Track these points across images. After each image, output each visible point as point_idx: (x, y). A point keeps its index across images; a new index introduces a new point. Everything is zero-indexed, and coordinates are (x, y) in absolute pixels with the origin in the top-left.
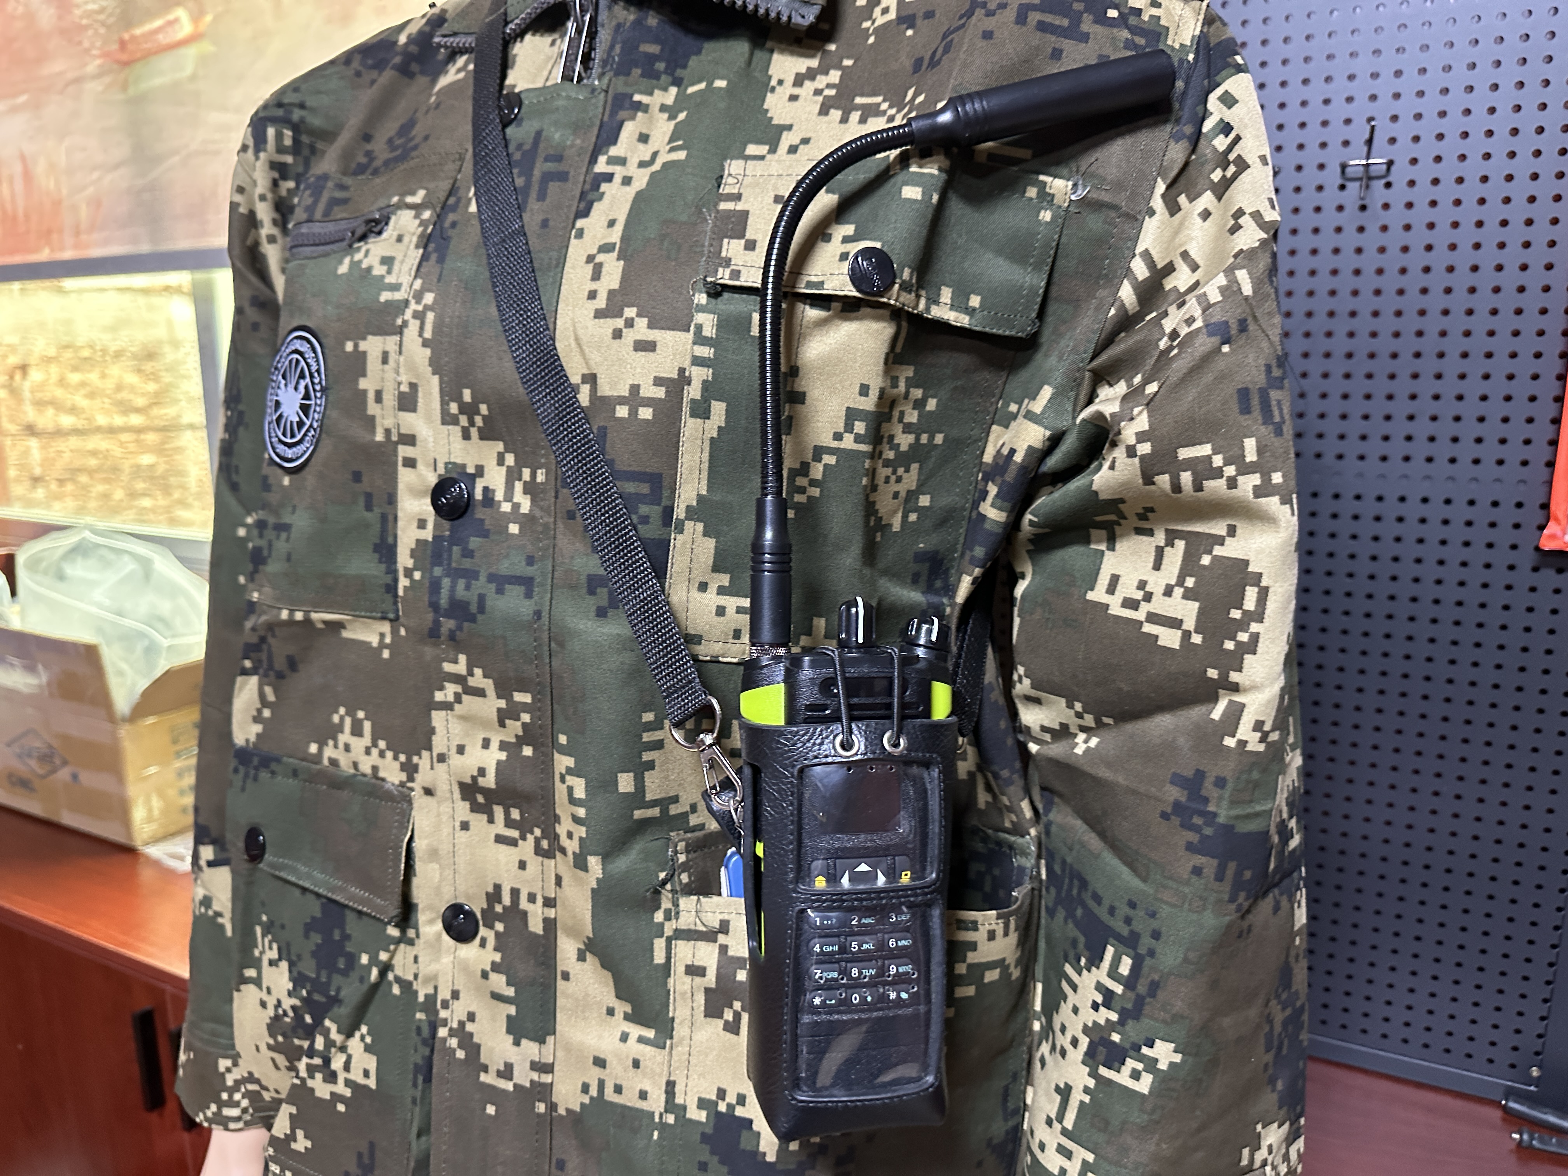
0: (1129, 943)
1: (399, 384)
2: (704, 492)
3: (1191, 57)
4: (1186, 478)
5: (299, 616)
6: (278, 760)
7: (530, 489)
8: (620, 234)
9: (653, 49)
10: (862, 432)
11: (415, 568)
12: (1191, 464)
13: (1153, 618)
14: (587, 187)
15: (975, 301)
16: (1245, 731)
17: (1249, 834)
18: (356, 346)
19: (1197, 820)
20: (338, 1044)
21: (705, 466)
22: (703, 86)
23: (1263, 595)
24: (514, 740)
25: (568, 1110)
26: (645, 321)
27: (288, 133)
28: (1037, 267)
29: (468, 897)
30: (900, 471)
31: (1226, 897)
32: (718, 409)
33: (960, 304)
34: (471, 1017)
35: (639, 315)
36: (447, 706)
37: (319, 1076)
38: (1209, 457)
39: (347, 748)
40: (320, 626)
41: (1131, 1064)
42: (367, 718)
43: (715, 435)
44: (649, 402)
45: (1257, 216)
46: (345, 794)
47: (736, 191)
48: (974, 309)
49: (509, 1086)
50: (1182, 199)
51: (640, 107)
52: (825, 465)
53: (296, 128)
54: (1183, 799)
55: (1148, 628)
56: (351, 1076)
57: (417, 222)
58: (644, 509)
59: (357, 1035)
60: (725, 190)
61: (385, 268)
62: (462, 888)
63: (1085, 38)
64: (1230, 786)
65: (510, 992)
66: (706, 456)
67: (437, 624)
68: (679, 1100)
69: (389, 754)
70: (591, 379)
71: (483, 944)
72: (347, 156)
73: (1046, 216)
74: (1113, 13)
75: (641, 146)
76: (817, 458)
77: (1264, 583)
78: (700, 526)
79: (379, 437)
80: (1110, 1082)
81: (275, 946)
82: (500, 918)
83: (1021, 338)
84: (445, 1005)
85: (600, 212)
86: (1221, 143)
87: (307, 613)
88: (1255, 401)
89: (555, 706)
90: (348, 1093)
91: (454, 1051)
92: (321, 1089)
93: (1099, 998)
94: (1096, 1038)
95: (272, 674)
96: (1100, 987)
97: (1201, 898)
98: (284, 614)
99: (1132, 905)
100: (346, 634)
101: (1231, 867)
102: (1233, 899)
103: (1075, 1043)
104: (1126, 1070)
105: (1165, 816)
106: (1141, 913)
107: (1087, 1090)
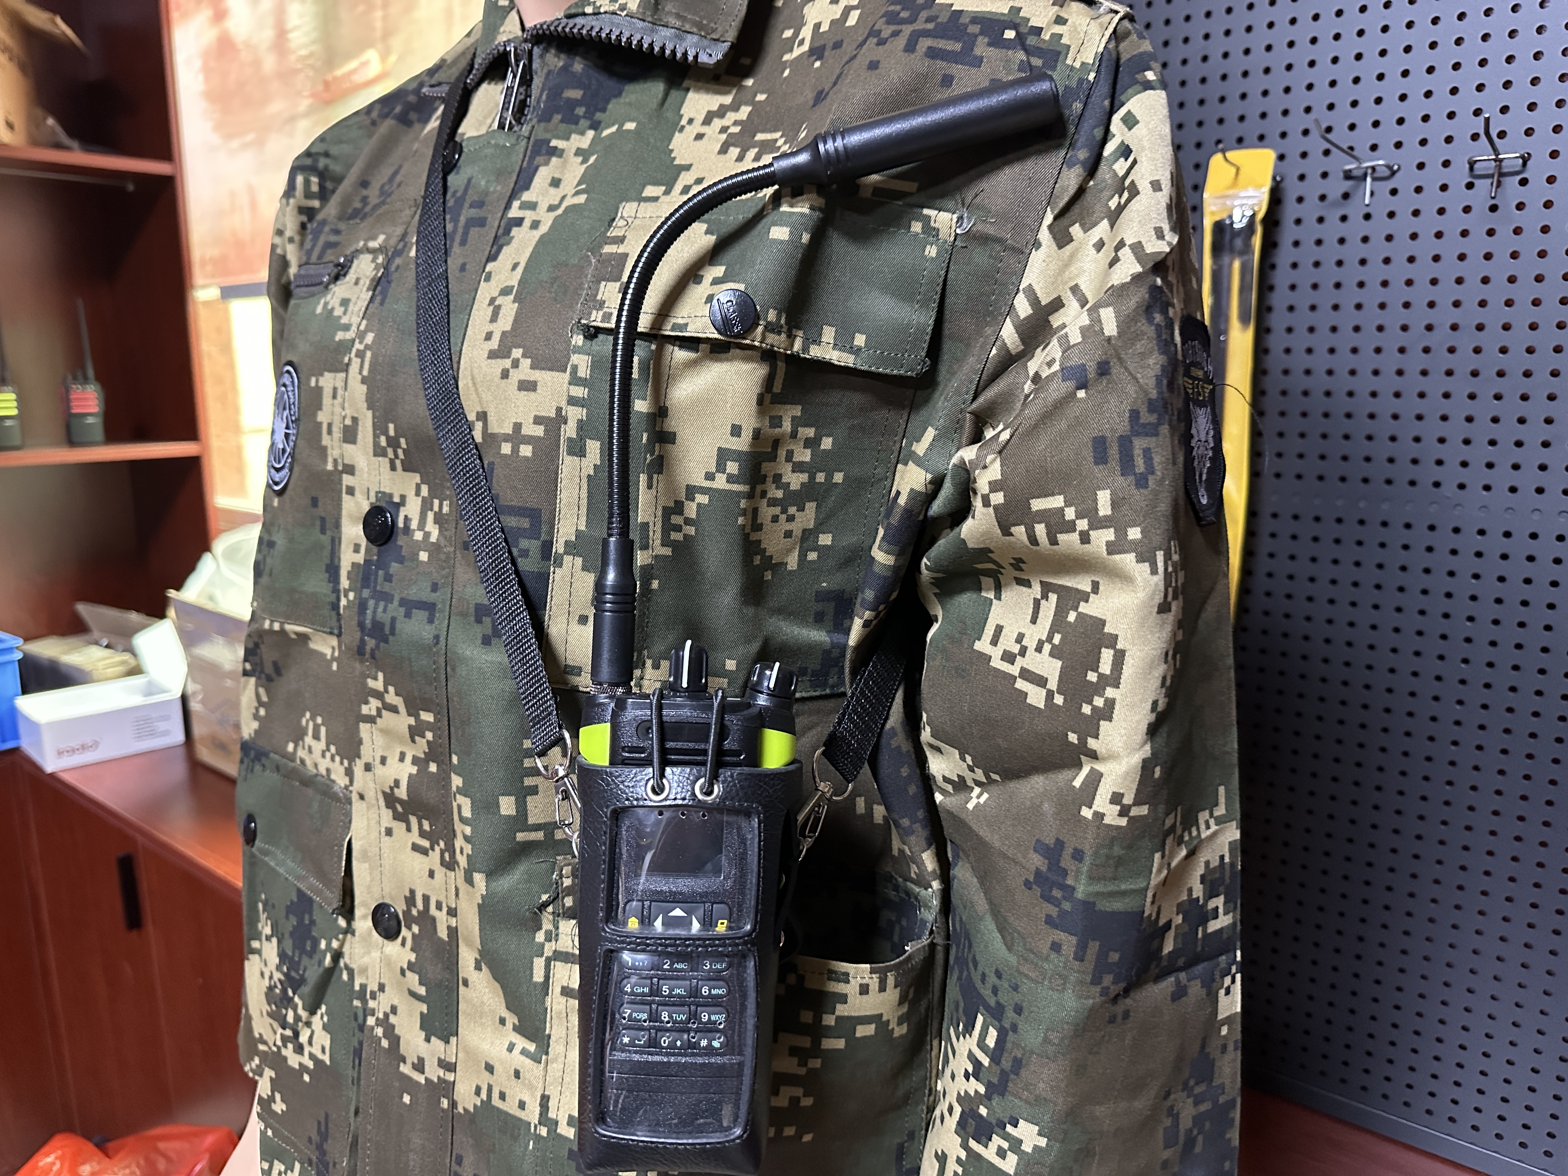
0: (996, 1014)
1: (344, 418)
2: (582, 527)
3: (1092, 76)
4: (1040, 530)
5: (276, 626)
6: (266, 755)
7: (439, 519)
8: (519, 277)
9: (575, 94)
10: (736, 472)
11: (350, 590)
12: (1044, 516)
13: (1026, 674)
14: (501, 231)
15: (860, 340)
16: (1102, 803)
17: (1114, 913)
18: (317, 381)
19: (1057, 893)
20: (304, 1019)
21: (584, 502)
22: (614, 129)
23: (1119, 658)
24: (423, 756)
25: (465, 1109)
26: (529, 361)
27: (315, 180)
28: (924, 304)
29: (392, 898)
30: (792, 510)
31: (1088, 979)
32: (594, 448)
33: (843, 343)
34: (394, 1010)
35: (524, 356)
36: (372, 719)
37: (290, 1046)
38: (1061, 510)
39: (310, 751)
40: (293, 636)
41: (997, 1141)
42: (323, 724)
43: (592, 473)
44: (529, 440)
45: (1137, 248)
46: (310, 792)
47: (621, 234)
48: (859, 349)
49: (421, 1079)
50: (1076, 230)
51: (555, 152)
52: (699, 505)
53: (323, 175)
54: (1044, 869)
55: (1021, 684)
56: (314, 1051)
57: (373, 265)
58: (524, 543)
59: (319, 1012)
60: (613, 233)
61: (343, 309)
62: (387, 890)
63: (978, 62)
64: (1088, 860)
65: (422, 991)
66: (584, 494)
67: (363, 643)
68: (552, 1114)
69: (337, 759)
70: (483, 416)
71: (403, 944)
72: (346, 202)
73: (932, 251)
74: (1010, 34)
75: (552, 190)
76: (690, 497)
77: (1119, 646)
78: (579, 561)
79: (330, 467)
80: (979, 1157)
81: (269, 922)
82: (416, 920)
83: (911, 377)
84: (373, 996)
85: (507, 255)
86: (1121, 167)
87: (282, 624)
88: (1114, 451)
89: (452, 729)
90: (311, 1065)
91: (380, 1039)
92: (294, 1060)
93: (970, 1067)
94: (967, 1109)
95: (264, 677)
96: (971, 1056)
97: (1061, 976)
98: (267, 624)
99: (998, 974)
100: (312, 645)
101: (1093, 946)
102: (1096, 981)
103: (950, 1110)
104: (993, 1146)
105: (1028, 885)
106: (1005, 984)
107: (959, 1161)
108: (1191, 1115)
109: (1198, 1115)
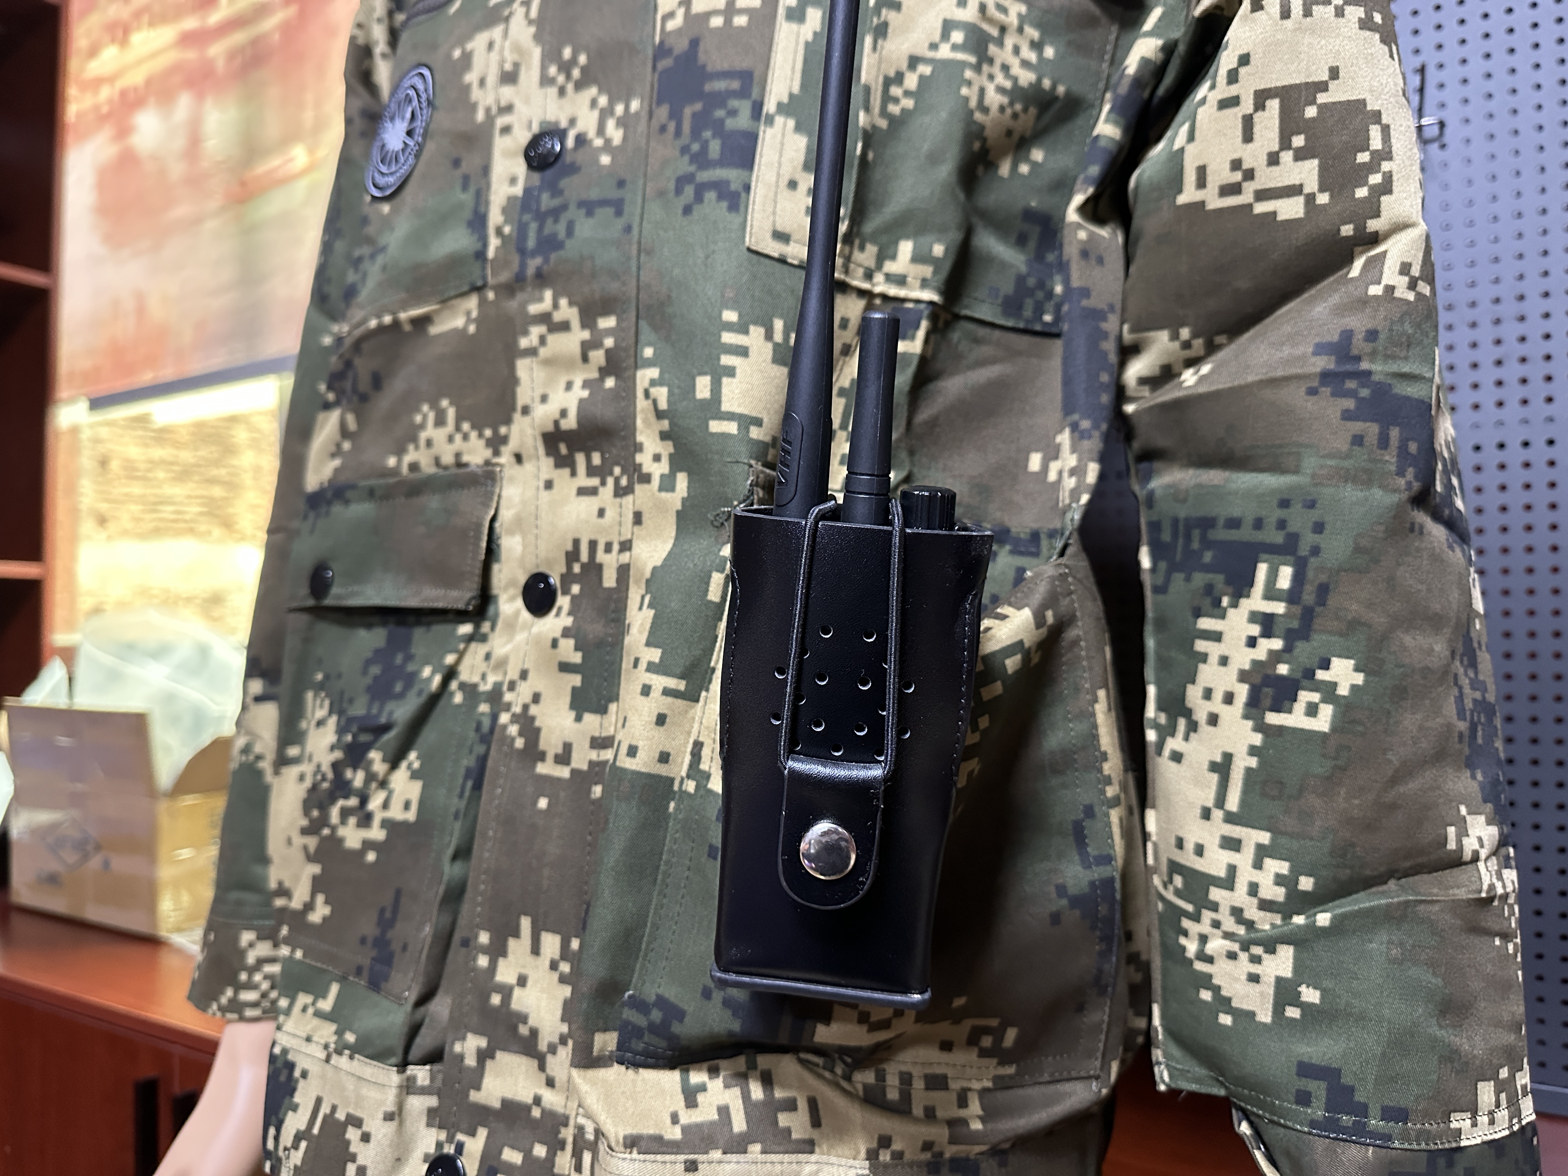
0: (1287, 549)
1: (503, 65)
2: (797, 91)
5: (387, 319)
6: (353, 487)
7: (623, 121)
10: (961, 42)
11: (506, 223)
13: (1265, 194)
16: (1390, 277)
18: (463, 50)
19: (1350, 384)
20: (379, 778)
21: (799, 67)
23: (1387, 133)
24: (596, 374)
29: (548, 562)
30: (1017, 107)
31: (1393, 470)
32: (814, 15)
34: (537, 697)
36: (532, 352)
37: (352, 820)
39: (429, 444)
40: (408, 325)
42: (451, 405)
43: (810, 40)
44: (744, 12)
46: (423, 498)
49: (565, 773)
52: (920, 77)
54: (1331, 366)
55: (1258, 208)
56: (389, 815)
59: (405, 762)
62: (543, 553)
64: (1382, 338)
65: (578, 658)
66: (800, 58)
67: (522, 268)
68: (704, 766)
69: (474, 434)
71: (558, 613)
76: (912, 67)
77: (1384, 121)
78: (791, 122)
79: (480, 117)
81: (327, 702)
82: (577, 579)
84: (512, 688)
87: (396, 312)
89: (641, 319)
90: (382, 834)
91: (514, 739)
92: (354, 839)
93: (1255, 630)
94: (1257, 680)
95: (355, 399)
96: (1255, 617)
97: (1366, 471)
98: (373, 323)
99: (1285, 504)
100: (434, 330)
101: (1395, 433)
102: (1401, 473)
103: (1229, 699)
104: (1300, 707)
105: (1312, 392)
106: (1297, 507)
107: (1253, 751)
108: (1471, 695)
109: (1475, 701)
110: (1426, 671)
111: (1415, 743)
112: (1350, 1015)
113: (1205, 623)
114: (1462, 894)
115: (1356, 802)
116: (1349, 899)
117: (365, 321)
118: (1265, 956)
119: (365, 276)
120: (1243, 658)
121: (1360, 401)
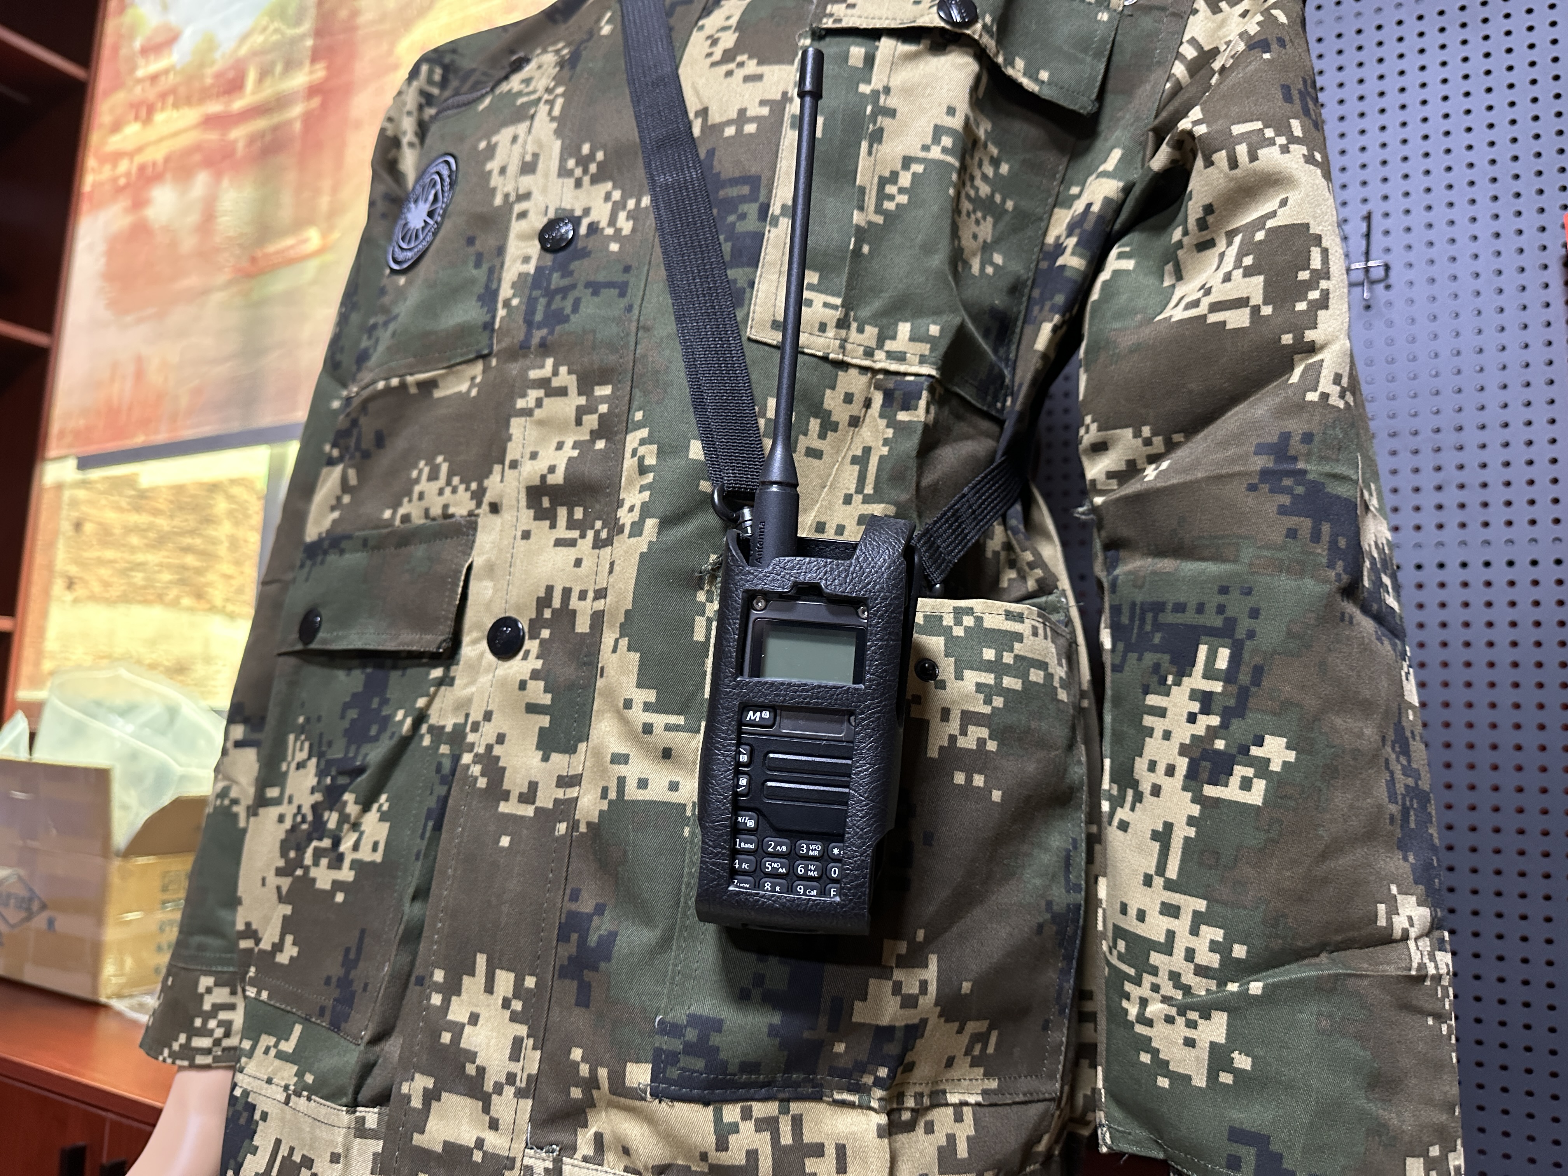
0: (1224, 633)
1: (523, 156)
4: (1241, 151)
5: (395, 382)
6: (349, 537)
7: (633, 214)
8: (736, 20)
10: (949, 146)
11: (515, 297)
12: (1243, 138)
13: (1217, 306)
15: (1044, 74)
16: (1325, 384)
18: (489, 142)
19: (1287, 482)
20: (352, 820)
23: (1325, 255)
24: (588, 436)
25: (587, 824)
26: (755, 62)
28: (1096, 58)
29: (517, 608)
31: (1324, 562)
33: (1031, 74)
34: (501, 738)
35: (750, 58)
36: (527, 413)
37: (324, 861)
38: (1261, 131)
39: (421, 497)
42: (445, 460)
44: (754, 120)
48: (1043, 82)
49: (530, 811)
52: (914, 174)
54: (1270, 465)
55: (1213, 318)
56: (359, 855)
58: (742, 208)
59: (377, 803)
62: (513, 600)
65: (547, 700)
67: (528, 338)
69: (462, 488)
70: (703, 112)
71: (526, 655)
73: (1103, 17)
76: (906, 166)
77: (1324, 245)
78: (790, 223)
79: (498, 202)
82: (547, 624)
84: (475, 729)
87: (403, 376)
88: (1296, 97)
90: (351, 875)
91: (474, 779)
92: (324, 877)
93: (1195, 707)
94: (1197, 754)
95: (358, 455)
96: (1194, 695)
97: (1298, 562)
98: (381, 385)
99: (1224, 590)
100: (438, 394)
101: (1326, 528)
102: (1331, 565)
103: (1170, 771)
104: (1235, 781)
105: (1252, 488)
106: (1235, 594)
107: (1191, 821)
108: (1402, 781)
109: (1407, 786)
110: (1356, 753)
111: (1345, 821)
112: (1280, 1083)
113: (1152, 700)
114: (1391, 970)
115: (1288, 874)
116: (1282, 969)
117: (374, 382)
118: (1200, 1021)
119: (377, 341)
120: (1184, 733)
121: (1295, 497)
